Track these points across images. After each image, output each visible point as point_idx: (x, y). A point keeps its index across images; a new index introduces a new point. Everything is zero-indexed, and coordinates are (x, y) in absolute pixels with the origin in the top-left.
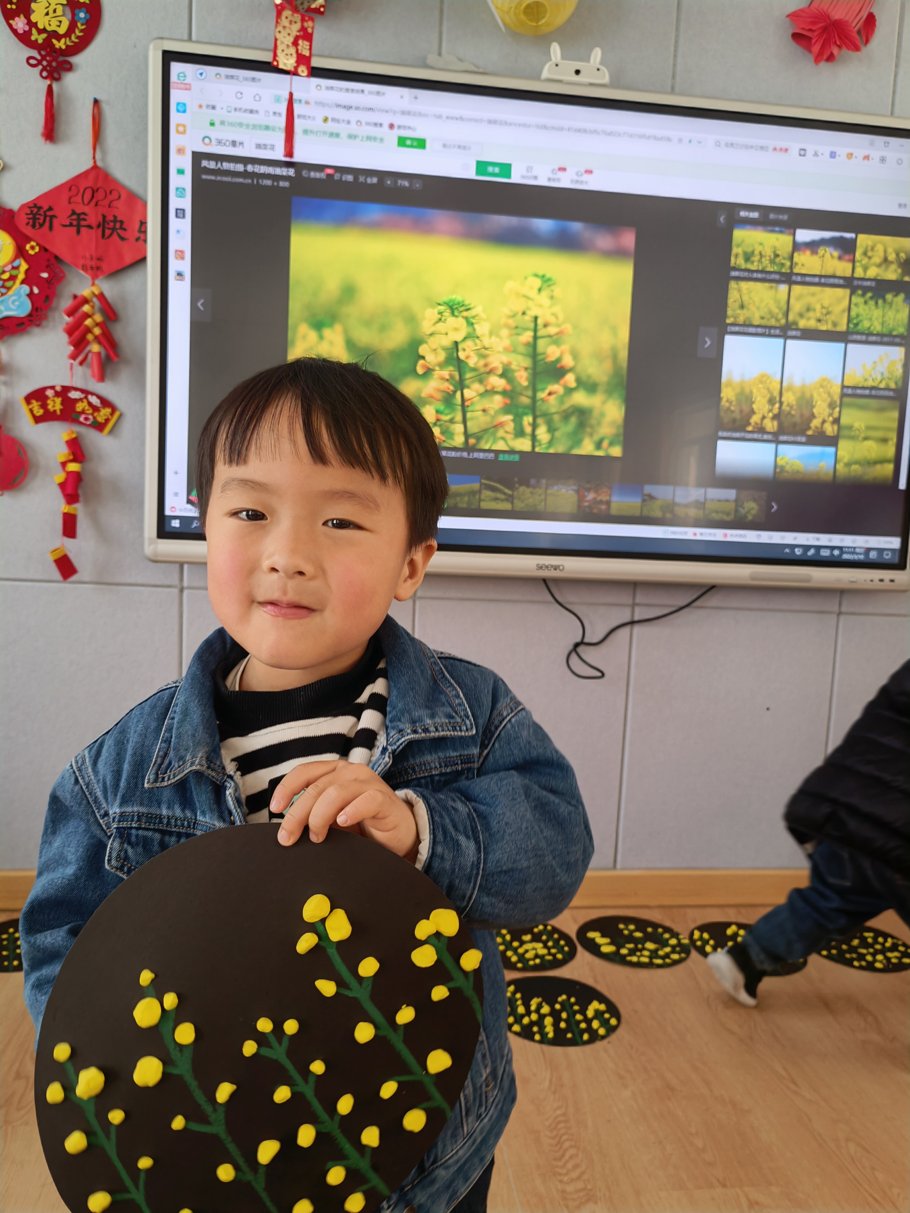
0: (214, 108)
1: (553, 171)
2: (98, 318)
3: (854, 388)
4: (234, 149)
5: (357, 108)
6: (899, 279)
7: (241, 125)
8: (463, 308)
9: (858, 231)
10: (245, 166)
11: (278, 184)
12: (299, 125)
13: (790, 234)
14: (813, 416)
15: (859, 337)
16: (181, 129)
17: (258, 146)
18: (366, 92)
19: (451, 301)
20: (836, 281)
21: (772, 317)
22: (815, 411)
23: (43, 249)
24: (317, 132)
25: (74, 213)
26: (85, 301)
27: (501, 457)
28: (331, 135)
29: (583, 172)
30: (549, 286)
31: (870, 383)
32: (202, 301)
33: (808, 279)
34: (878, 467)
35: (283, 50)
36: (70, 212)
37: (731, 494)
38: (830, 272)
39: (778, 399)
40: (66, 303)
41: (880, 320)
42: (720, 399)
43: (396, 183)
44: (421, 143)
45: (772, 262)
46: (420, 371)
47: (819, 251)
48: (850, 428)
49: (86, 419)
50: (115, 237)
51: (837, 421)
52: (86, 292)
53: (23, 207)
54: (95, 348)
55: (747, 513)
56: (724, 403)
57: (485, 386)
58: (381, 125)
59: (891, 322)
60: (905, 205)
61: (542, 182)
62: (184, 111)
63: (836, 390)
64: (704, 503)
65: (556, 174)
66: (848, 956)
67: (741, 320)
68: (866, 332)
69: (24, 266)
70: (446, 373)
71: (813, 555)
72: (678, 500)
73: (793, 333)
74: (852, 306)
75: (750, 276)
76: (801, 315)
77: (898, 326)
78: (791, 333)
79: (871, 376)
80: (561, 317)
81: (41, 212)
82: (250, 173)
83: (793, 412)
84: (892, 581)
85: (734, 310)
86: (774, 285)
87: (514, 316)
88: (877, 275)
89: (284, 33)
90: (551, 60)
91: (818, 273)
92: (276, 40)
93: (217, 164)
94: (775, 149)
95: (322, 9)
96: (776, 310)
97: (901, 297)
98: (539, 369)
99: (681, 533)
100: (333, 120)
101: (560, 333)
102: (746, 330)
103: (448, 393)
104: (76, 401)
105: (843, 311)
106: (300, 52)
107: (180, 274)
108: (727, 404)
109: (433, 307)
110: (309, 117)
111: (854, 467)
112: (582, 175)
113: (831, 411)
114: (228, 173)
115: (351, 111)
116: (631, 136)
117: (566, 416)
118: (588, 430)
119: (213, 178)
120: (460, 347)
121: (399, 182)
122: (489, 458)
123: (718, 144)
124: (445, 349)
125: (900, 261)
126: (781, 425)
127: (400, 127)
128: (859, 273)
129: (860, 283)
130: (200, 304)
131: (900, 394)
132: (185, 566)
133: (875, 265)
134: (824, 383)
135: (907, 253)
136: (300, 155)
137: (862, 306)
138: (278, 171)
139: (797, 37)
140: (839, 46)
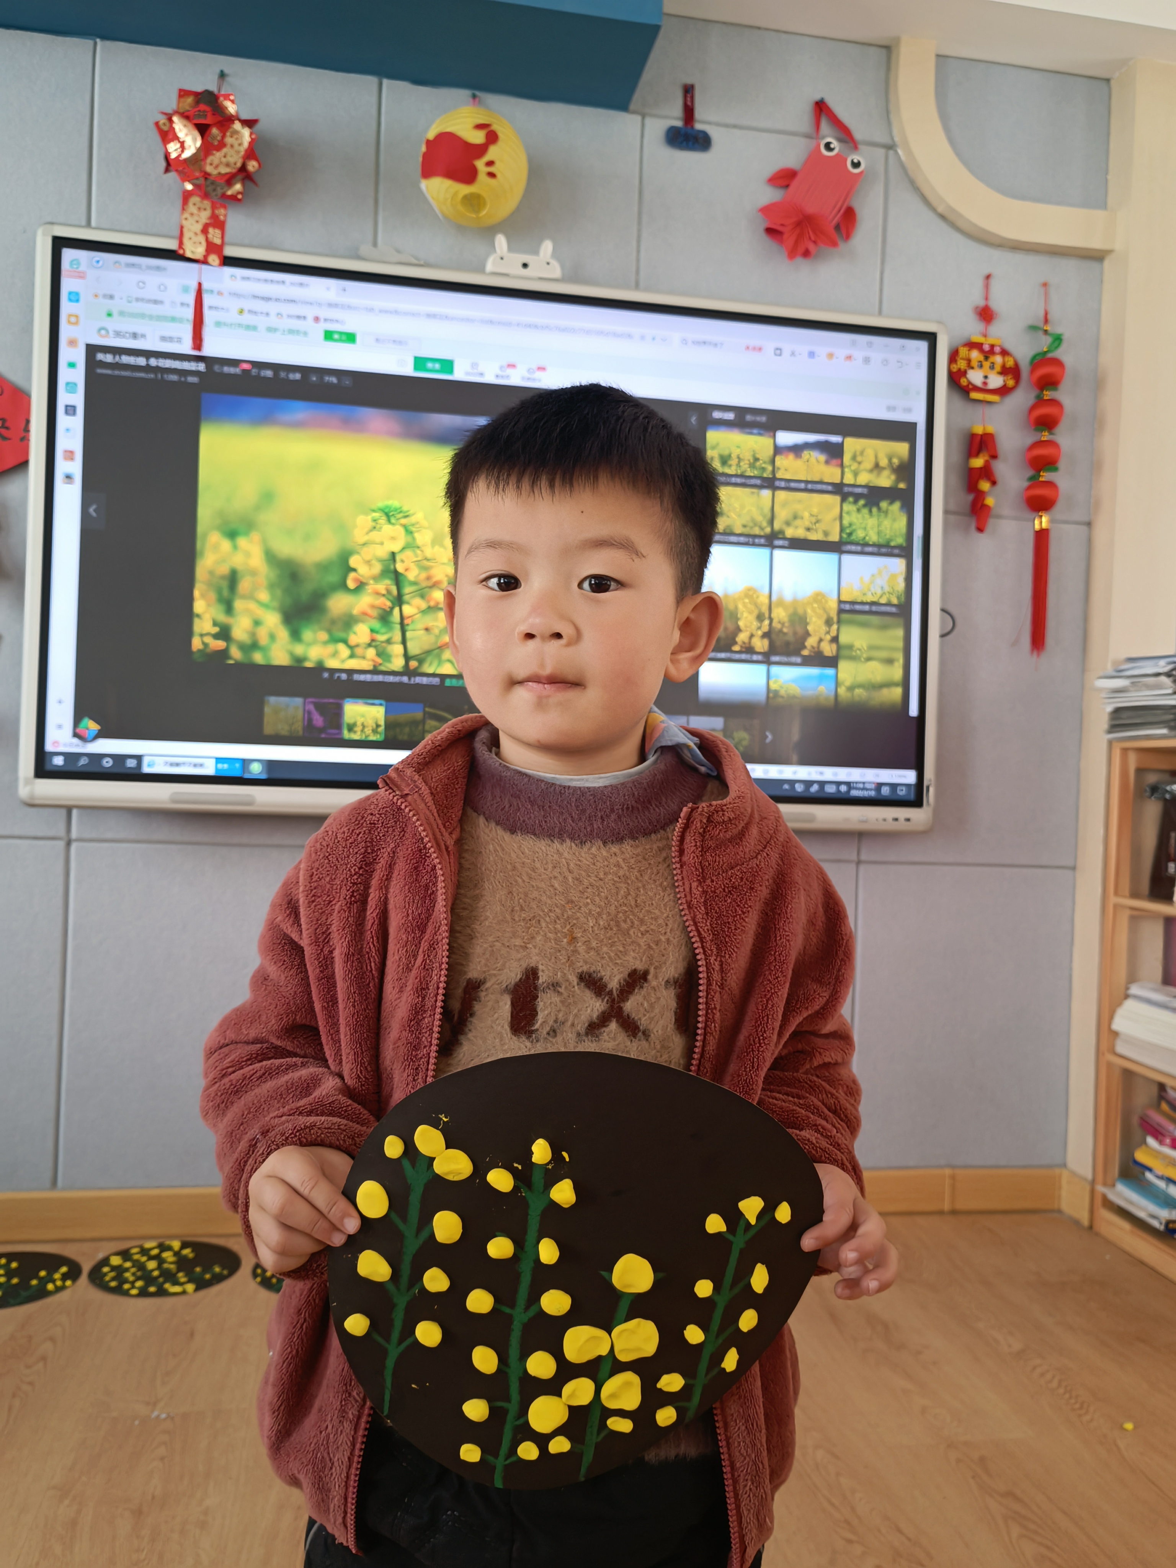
0: (111, 297)
1: (501, 368)
3: (853, 603)
4: (135, 341)
5: (277, 300)
6: (893, 486)
7: (142, 316)
8: (401, 515)
9: (845, 434)
10: (147, 360)
11: (186, 379)
12: (209, 316)
13: (770, 436)
14: (807, 634)
15: (853, 548)
16: (73, 320)
17: (163, 339)
18: (288, 283)
19: (387, 507)
20: (824, 487)
21: (755, 525)
22: (810, 628)
24: (231, 325)
27: (448, 683)
28: (248, 327)
29: (535, 369)
31: (869, 598)
32: (94, 507)
33: (793, 485)
34: (885, 691)
35: (190, 238)
37: (719, 721)
38: (816, 479)
39: (767, 615)
41: (876, 530)
43: (322, 379)
44: (350, 338)
45: (752, 466)
46: (351, 584)
47: (803, 455)
48: (850, 647)
51: (835, 640)
57: (428, 601)
58: (305, 318)
59: (888, 532)
60: (894, 408)
61: (489, 378)
62: (77, 301)
63: (833, 605)
65: (504, 371)
68: (861, 542)
70: (381, 587)
71: (817, 792)
73: (780, 542)
74: (844, 515)
75: (728, 481)
76: (788, 524)
77: (896, 536)
78: (777, 543)
79: (869, 590)
82: (153, 367)
83: (785, 630)
84: (908, 820)
86: (755, 490)
88: (870, 482)
89: (192, 220)
90: (496, 251)
91: (804, 479)
92: (182, 227)
93: (114, 358)
94: (748, 348)
95: (240, 197)
96: (759, 518)
97: (897, 505)
100: (250, 311)
103: (384, 610)
105: (835, 519)
106: (210, 240)
107: (69, 477)
109: (367, 514)
110: (223, 309)
111: (858, 691)
112: (534, 372)
113: (828, 629)
114: (127, 367)
115: (269, 302)
116: (588, 332)
119: (109, 372)
120: (398, 558)
121: (326, 377)
122: (434, 683)
123: (684, 341)
124: (380, 560)
125: (892, 467)
126: (772, 645)
127: (326, 320)
128: (849, 479)
129: (850, 489)
130: (91, 510)
131: (904, 610)
132: (75, 812)
133: (866, 470)
134: (819, 598)
135: (900, 459)
136: (211, 349)
137: (855, 514)
138: (185, 365)
139: (771, 232)
140: (815, 242)
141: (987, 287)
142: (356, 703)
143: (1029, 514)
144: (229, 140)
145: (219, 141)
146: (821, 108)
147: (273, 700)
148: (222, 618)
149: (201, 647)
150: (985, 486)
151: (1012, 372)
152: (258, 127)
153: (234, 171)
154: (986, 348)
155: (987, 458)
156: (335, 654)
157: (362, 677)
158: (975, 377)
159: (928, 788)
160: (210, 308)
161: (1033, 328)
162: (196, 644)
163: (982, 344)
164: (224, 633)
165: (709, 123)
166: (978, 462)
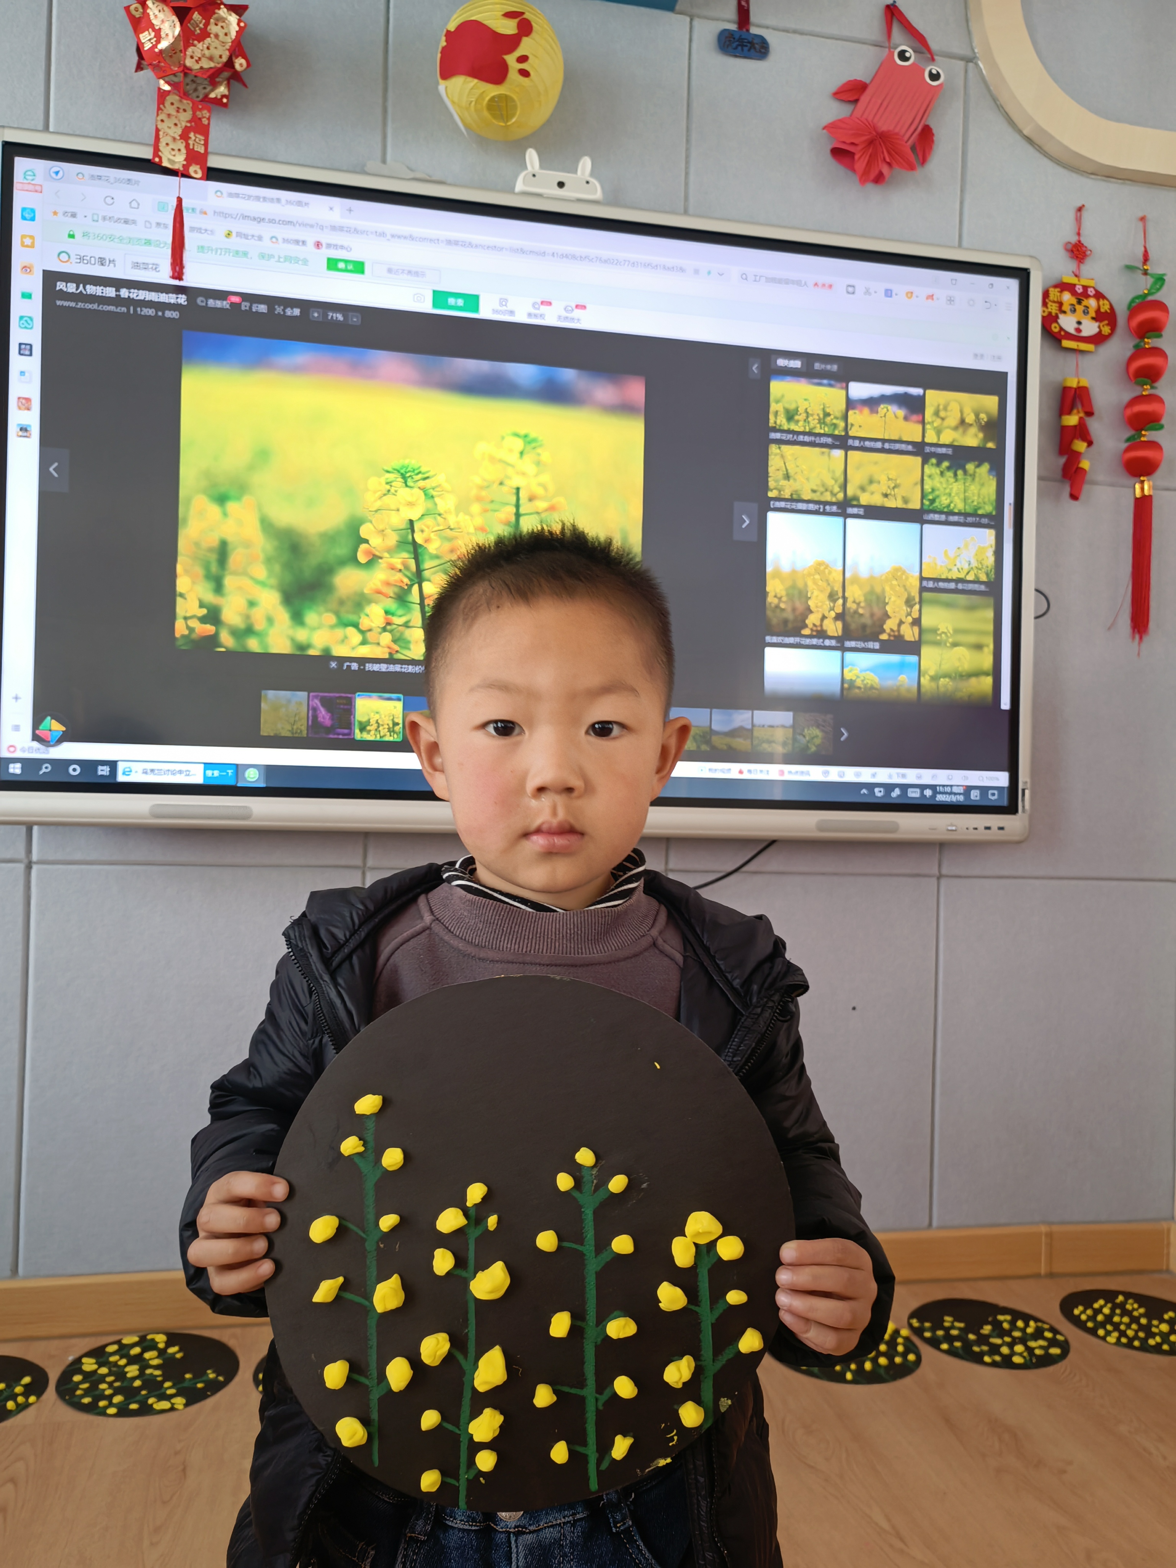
1: (534, 305)
3: (936, 580)
4: (102, 267)
5: (272, 221)
6: (981, 446)
7: (112, 238)
8: (420, 476)
9: (926, 386)
10: (117, 290)
11: (163, 314)
12: (190, 240)
13: (842, 388)
14: (887, 616)
15: (936, 517)
16: (29, 242)
17: (136, 265)
18: (283, 201)
19: (403, 467)
20: (903, 447)
21: (826, 490)
22: (888, 608)
24: (217, 250)
28: (237, 253)
29: (574, 307)
30: (534, 448)
31: (954, 575)
32: (56, 464)
33: (868, 444)
34: (973, 680)
35: (167, 144)
37: (784, 718)
38: (894, 437)
39: (840, 594)
41: (962, 496)
42: (764, 594)
43: (326, 315)
44: (359, 267)
45: (822, 422)
46: (362, 558)
47: (879, 409)
48: (934, 631)
51: (917, 622)
55: (808, 742)
56: (771, 599)
58: (304, 242)
59: (975, 498)
60: (982, 356)
61: (521, 317)
62: (33, 219)
63: (914, 583)
64: (751, 731)
65: (539, 309)
66: (976, 1349)
67: (787, 494)
68: (945, 510)
70: (397, 561)
71: (899, 796)
72: (717, 726)
73: (855, 511)
74: (925, 478)
75: (794, 439)
76: (863, 489)
77: (984, 503)
78: (850, 511)
79: (955, 565)
80: (551, 488)
82: (124, 299)
83: (861, 611)
84: (1001, 828)
85: (776, 481)
86: (824, 450)
87: (488, 487)
88: (954, 441)
89: (169, 123)
90: (526, 168)
91: (881, 437)
92: (157, 130)
93: (78, 287)
94: (816, 284)
95: (225, 100)
96: (830, 482)
97: (986, 467)
99: (722, 771)
100: (239, 234)
101: (552, 509)
102: (794, 506)
103: (401, 589)
105: (916, 484)
106: (191, 147)
107: (24, 429)
108: (776, 601)
109: (379, 476)
110: (206, 230)
111: (943, 682)
112: (573, 310)
113: (908, 610)
114: (93, 298)
115: (262, 223)
116: (634, 263)
119: (72, 304)
120: (417, 527)
121: (331, 314)
123: (744, 277)
124: (396, 530)
125: (981, 423)
126: (845, 627)
127: (329, 246)
128: (931, 438)
129: (933, 449)
130: (51, 469)
131: (993, 588)
132: (35, 829)
133: (948, 427)
134: (897, 573)
135: (988, 415)
136: (193, 278)
137: (938, 478)
138: (163, 298)
139: (838, 153)
140: (889, 164)
141: (1079, 220)
142: (370, 697)
143: (1128, 480)
144: (213, 28)
145: (201, 29)
146: (892, 13)
147: (271, 694)
148: (210, 597)
149: (186, 632)
150: (1080, 446)
151: (1107, 317)
152: (247, 15)
153: (219, 66)
154: (1079, 290)
155: (1082, 415)
156: (344, 640)
157: (376, 667)
158: (1067, 323)
159: (1023, 791)
160: (192, 229)
161: (1130, 268)
162: (180, 628)
163: (1074, 285)
164: (213, 616)
165: (767, 27)
166: (1072, 420)
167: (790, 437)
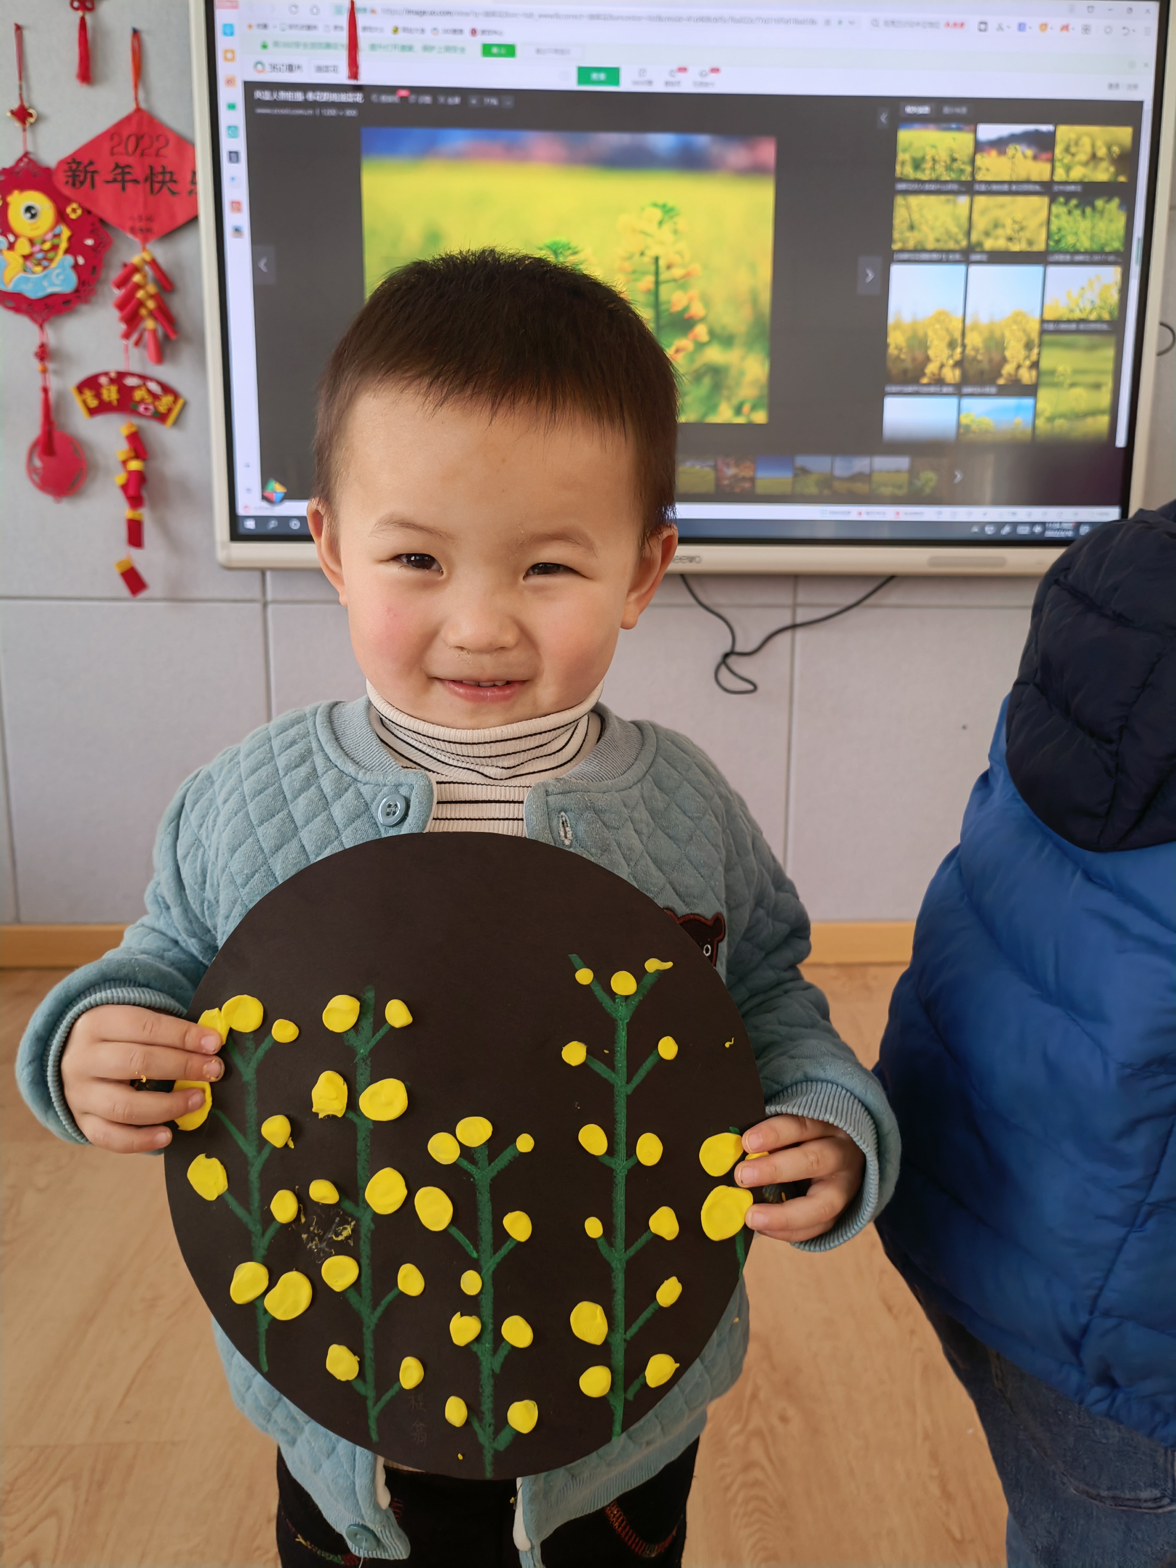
0: (265, 26)
1: (671, 73)
2: (152, 289)
3: (1057, 322)
4: (290, 74)
5: (433, 13)
6: (1112, 180)
7: (297, 45)
8: (570, 252)
9: (1057, 121)
10: (305, 95)
11: (344, 113)
12: (363, 38)
13: (970, 131)
14: (1005, 360)
15: (1061, 258)
16: (229, 55)
17: (319, 69)
19: (555, 243)
20: (1031, 187)
21: (950, 238)
22: (1008, 354)
23: (87, 212)
24: (386, 46)
25: (117, 166)
26: (135, 269)
28: (404, 48)
29: (708, 71)
30: (672, 217)
31: (1077, 315)
32: (264, 260)
33: (995, 187)
34: (1089, 420)
36: (113, 166)
37: (903, 462)
38: (1022, 176)
39: (960, 341)
40: (115, 273)
41: (1089, 234)
42: (886, 345)
43: (482, 101)
44: (509, 51)
45: (949, 168)
47: (1008, 150)
48: (1052, 372)
49: (146, 409)
50: (165, 190)
51: (1035, 365)
52: (136, 259)
53: (61, 163)
54: (150, 324)
55: (924, 485)
56: (892, 351)
58: (461, 31)
59: (1103, 235)
60: (1117, 86)
61: (659, 87)
62: (232, 34)
63: (1034, 326)
64: (870, 476)
65: (675, 76)
67: (911, 245)
68: (1072, 250)
69: (66, 233)
71: (1009, 533)
72: (838, 472)
73: (978, 257)
74: (1053, 219)
75: (920, 188)
76: (987, 234)
77: (1112, 239)
78: (974, 257)
79: (1078, 305)
80: (687, 255)
81: (81, 168)
82: (311, 102)
83: (979, 357)
85: (901, 233)
86: (951, 197)
87: (630, 257)
88: (1085, 176)
91: (1008, 179)
93: (272, 94)
94: (948, 24)
96: (954, 230)
97: (1116, 202)
98: (663, 321)
99: (843, 513)
100: (405, 30)
101: (688, 275)
102: (918, 256)
104: (132, 389)
105: (1041, 225)
107: (237, 230)
108: (896, 352)
110: (376, 29)
111: (1060, 423)
112: (706, 75)
113: (1027, 353)
114: (285, 104)
115: (425, 17)
116: (766, 21)
117: (698, 377)
118: (725, 392)
119: (268, 111)
121: (486, 100)
123: (875, 23)
125: (1112, 156)
126: (964, 374)
127: (483, 32)
128: (1060, 175)
129: (1061, 188)
130: (262, 265)
131: (1116, 326)
132: (269, 575)
133: (1080, 163)
134: (1018, 318)
135: (1121, 147)
136: (367, 76)
137: (1065, 217)
138: (344, 97)
160: (365, 29)
167: (915, 186)
